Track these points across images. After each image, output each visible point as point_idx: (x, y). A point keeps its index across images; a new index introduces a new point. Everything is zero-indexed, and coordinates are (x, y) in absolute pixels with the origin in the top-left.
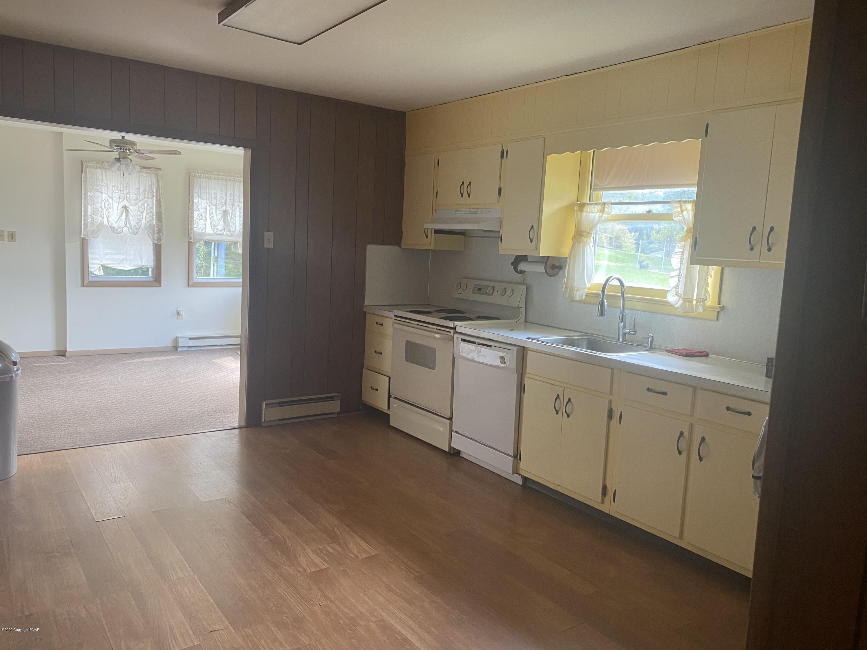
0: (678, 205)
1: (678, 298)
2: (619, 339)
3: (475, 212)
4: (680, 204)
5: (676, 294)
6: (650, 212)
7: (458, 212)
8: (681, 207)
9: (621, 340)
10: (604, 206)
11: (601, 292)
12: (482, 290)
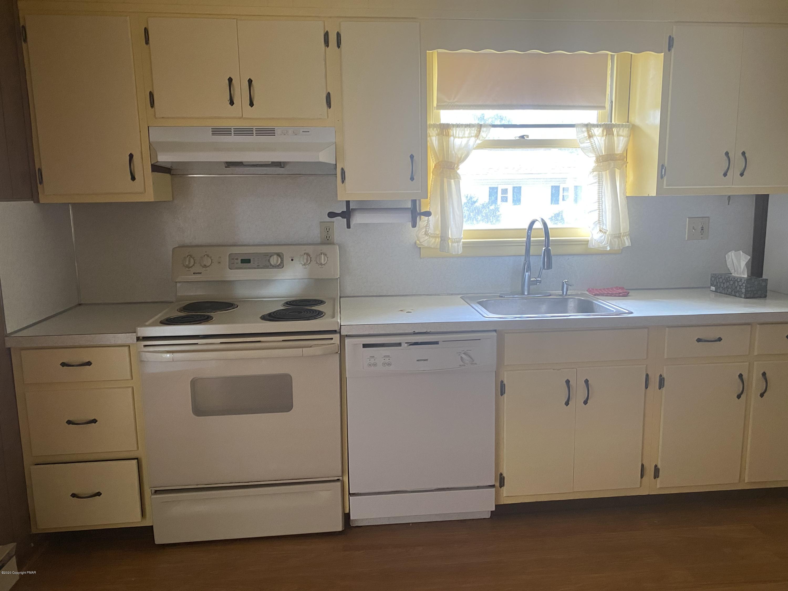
0: (584, 129)
1: (603, 234)
2: (523, 294)
3: (270, 132)
4: (587, 128)
5: (600, 231)
6: (523, 137)
7: (217, 131)
8: (588, 131)
9: (526, 294)
10: (481, 129)
11: (544, 239)
12: (252, 262)
